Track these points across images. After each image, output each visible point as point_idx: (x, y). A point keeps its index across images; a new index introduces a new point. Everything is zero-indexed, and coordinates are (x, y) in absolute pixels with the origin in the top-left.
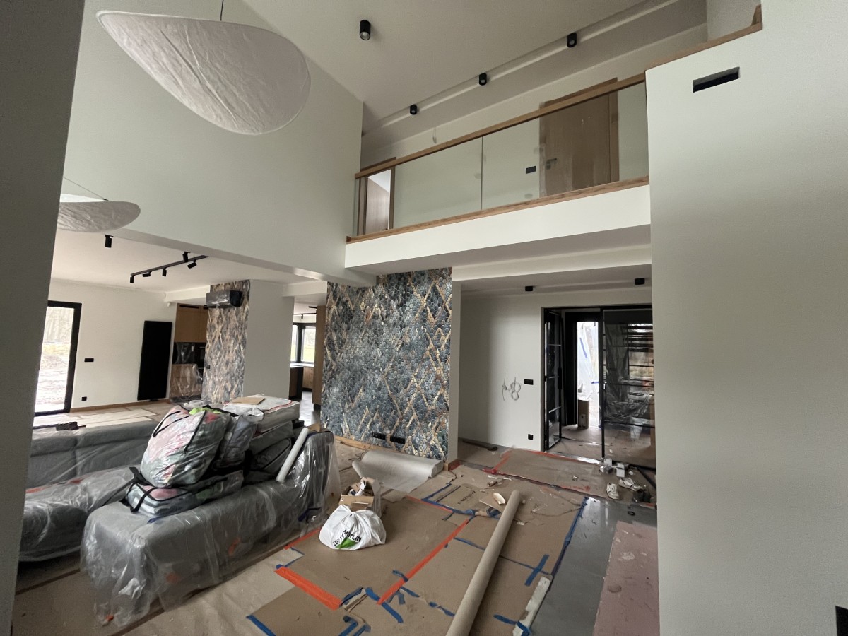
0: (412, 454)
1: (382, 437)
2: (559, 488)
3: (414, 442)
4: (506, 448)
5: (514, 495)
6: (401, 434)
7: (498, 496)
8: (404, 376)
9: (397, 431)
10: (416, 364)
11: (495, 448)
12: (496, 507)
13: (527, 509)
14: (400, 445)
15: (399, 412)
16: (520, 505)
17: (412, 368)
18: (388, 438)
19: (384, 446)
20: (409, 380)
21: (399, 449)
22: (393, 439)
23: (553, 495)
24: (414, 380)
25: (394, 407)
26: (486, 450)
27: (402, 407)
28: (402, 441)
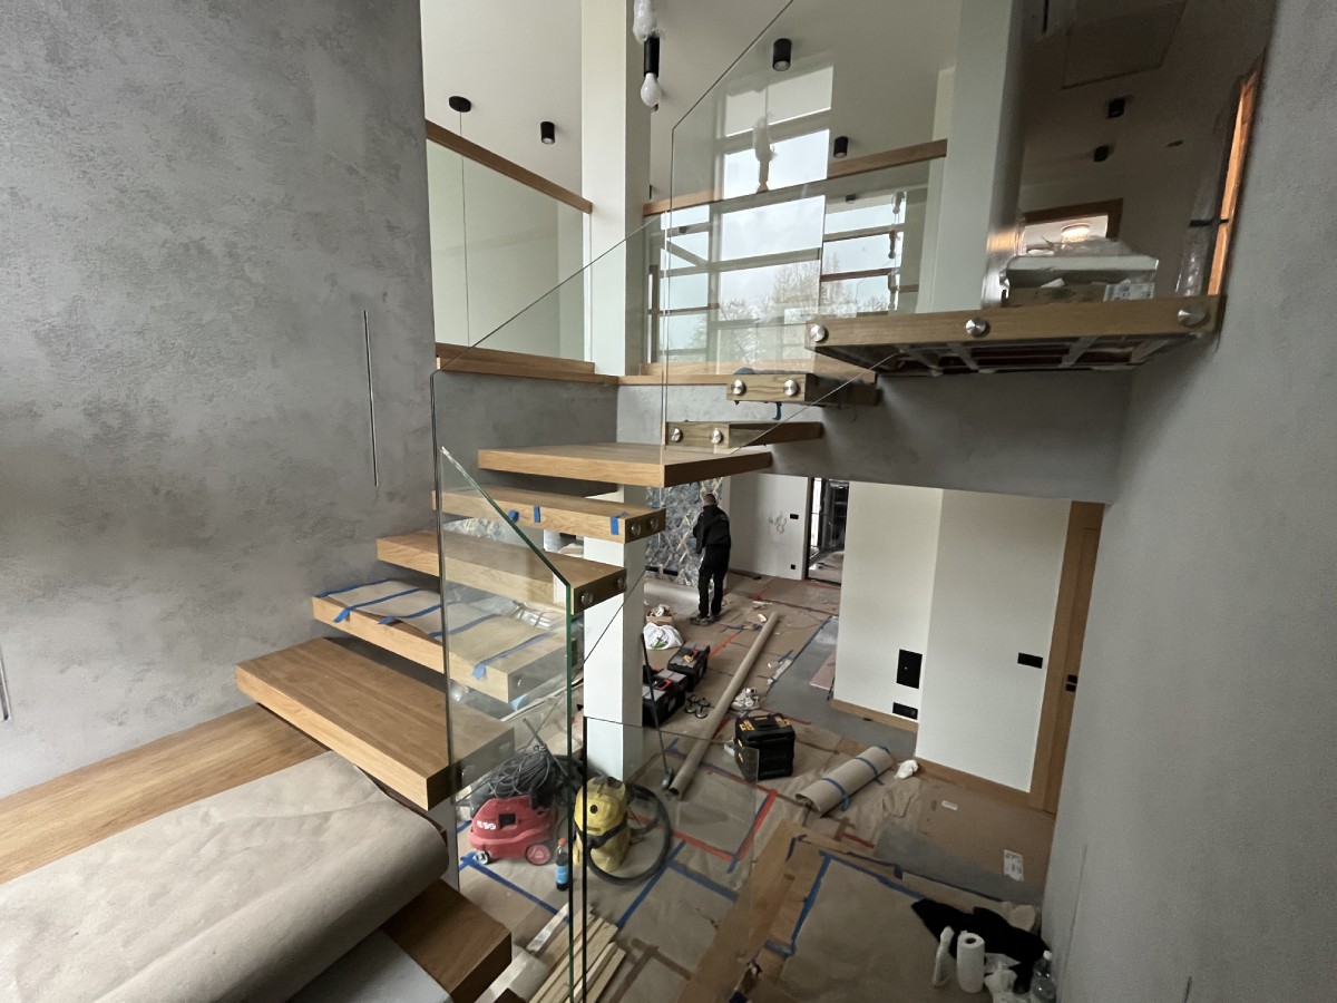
0: (685, 584)
1: (656, 570)
2: (810, 609)
3: (686, 575)
4: (769, 577)
5: (773, 616)
6: (674, 568)
7: (761, 616)
8: (677, 516)
9: (669, 565)
10: (688, 505)
11: (759, 577)
12: (759, 624)
13: (781, 625)
14: (673, 577)
15: (672, 549)
16: (777, 622)
17: (684, 508)
18: (661, 571)
19: (657, 577)
20: (681, 519)
21: (672, 580)
22: (666, 572)
23: (804, 615)
24: (686, 520)
25: (666, 544)
26: (751, 580)
27: (675, 544)
28: (676, 574)
